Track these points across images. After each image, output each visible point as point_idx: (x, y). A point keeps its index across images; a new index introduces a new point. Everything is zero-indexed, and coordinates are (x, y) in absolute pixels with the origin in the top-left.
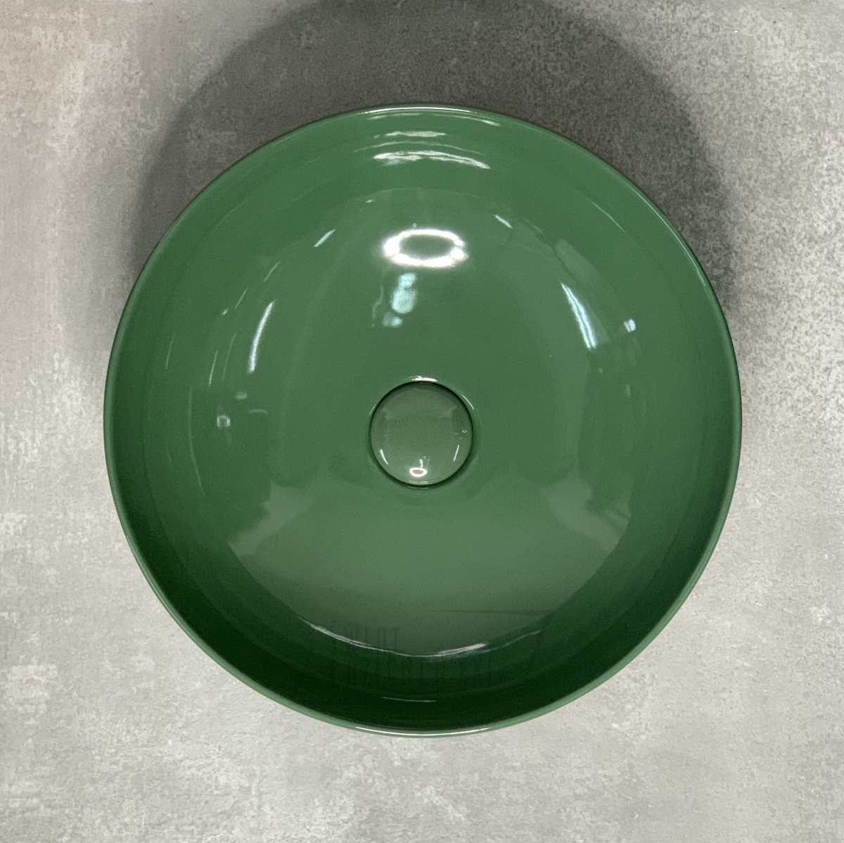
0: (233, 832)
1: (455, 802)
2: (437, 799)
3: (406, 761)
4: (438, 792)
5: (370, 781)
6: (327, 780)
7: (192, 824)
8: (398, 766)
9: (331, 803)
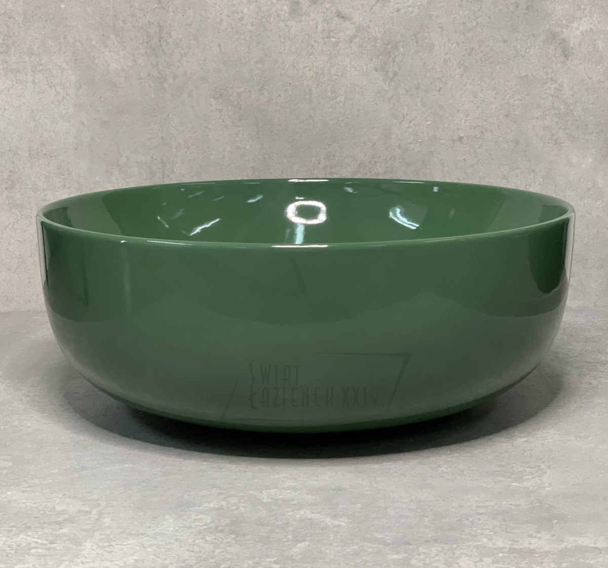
0: (60, 530)
1: (334, 517)
2: (313, 515)
3: (278, 500)
4: (313, 513)
5: (234, 508)
6: (183, 508)
7: (13, 526)
8: (267, 502)
9: (185, 517)
